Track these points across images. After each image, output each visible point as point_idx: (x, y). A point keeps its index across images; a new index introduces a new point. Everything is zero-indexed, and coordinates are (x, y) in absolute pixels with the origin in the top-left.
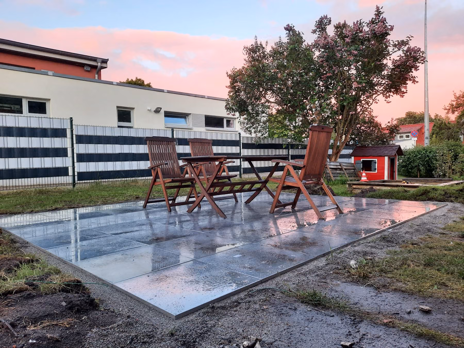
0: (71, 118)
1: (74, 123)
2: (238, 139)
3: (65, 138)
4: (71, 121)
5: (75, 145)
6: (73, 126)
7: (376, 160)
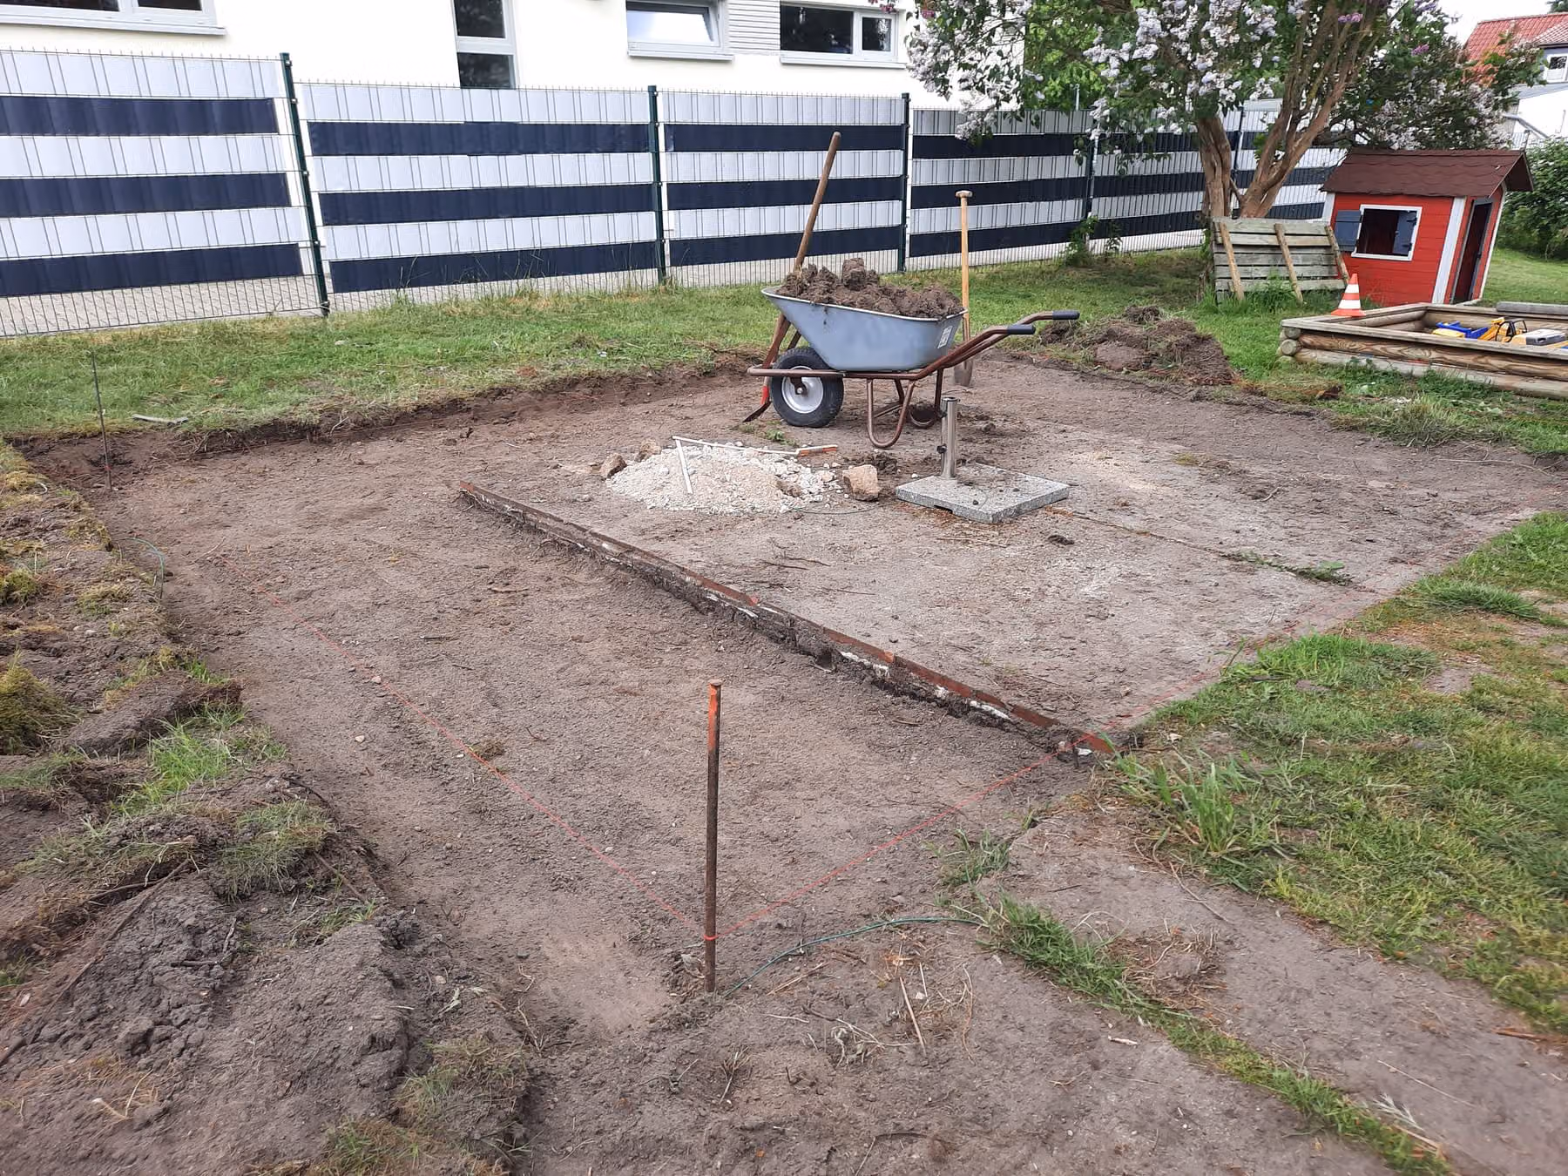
0: (285, 56)
1: (296, 75)
2: (899, 121)
3: (274, 136)
4: (287, 69)
5: (311, 162)
6: (296, 87)
7: (1419, 210)
